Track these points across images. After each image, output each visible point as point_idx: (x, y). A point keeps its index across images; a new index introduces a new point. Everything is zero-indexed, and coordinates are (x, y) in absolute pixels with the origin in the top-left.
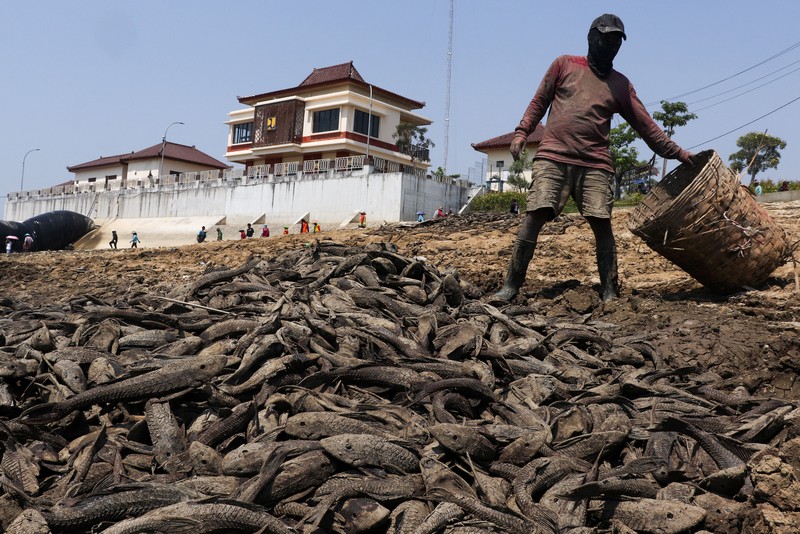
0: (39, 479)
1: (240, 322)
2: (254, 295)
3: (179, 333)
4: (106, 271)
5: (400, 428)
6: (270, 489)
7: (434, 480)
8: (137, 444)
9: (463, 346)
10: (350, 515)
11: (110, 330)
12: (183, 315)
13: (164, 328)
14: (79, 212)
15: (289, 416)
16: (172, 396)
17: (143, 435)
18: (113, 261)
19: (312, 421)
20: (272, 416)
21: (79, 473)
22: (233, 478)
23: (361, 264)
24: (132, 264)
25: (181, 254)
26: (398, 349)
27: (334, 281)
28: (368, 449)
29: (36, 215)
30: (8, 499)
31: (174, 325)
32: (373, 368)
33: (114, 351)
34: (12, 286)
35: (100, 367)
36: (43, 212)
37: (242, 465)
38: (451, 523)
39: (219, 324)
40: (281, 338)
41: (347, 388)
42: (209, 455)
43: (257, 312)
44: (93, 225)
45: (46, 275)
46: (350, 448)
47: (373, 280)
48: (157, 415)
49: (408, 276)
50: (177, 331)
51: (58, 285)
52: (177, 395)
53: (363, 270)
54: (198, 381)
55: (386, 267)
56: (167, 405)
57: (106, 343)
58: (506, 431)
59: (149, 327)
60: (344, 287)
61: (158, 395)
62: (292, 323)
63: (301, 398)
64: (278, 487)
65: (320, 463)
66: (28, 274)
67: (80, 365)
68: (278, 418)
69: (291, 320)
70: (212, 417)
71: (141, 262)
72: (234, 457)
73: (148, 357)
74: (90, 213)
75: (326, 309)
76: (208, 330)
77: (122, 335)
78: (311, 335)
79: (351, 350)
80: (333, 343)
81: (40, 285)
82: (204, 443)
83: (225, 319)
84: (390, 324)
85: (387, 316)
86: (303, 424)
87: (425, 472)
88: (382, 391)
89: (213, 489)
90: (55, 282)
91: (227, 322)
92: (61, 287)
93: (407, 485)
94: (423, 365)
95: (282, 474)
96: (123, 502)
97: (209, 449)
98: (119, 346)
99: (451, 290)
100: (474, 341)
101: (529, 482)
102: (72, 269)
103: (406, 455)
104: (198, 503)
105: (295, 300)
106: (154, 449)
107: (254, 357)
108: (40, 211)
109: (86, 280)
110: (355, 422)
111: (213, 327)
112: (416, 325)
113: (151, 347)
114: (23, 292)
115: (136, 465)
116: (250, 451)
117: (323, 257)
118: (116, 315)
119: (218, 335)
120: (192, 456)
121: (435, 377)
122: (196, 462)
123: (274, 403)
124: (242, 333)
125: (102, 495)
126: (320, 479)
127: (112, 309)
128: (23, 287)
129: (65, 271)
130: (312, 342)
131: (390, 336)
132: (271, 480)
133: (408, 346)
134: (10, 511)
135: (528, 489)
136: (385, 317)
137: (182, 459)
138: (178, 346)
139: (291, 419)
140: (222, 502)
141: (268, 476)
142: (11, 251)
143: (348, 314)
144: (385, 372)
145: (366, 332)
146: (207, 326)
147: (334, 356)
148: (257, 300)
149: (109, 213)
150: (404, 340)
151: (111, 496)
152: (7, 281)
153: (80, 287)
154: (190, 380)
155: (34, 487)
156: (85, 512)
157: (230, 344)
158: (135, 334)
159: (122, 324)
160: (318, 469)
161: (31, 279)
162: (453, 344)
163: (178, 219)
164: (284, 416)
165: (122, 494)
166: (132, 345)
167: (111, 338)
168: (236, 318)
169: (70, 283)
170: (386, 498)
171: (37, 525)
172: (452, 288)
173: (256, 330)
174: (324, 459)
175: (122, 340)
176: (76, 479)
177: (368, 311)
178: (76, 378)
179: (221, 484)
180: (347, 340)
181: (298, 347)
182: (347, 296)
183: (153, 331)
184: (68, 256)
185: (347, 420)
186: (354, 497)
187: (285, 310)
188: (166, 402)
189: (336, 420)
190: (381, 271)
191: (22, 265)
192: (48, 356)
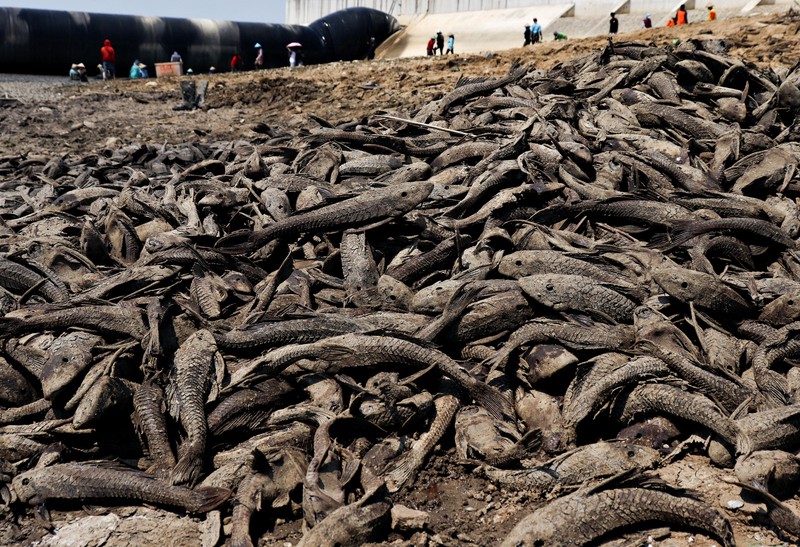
0: (222, 305)
1: (478, 146)
2: (506, 113)
3: (406, 159)
4: (401, 86)
5: (639, 274)
6: (456, 329)
7: (646, 332)
8: (328, 276)
9: (765, 178)
10: (534, 361)
11: (329, 156)
12: (420, 138)
13: (388, 153)
14: (378, 9)
15: (504, 255)
16: (370, 227)
17: (335, 267)
18: (411, 73)
19: (529, 260)
20: (484, 254)
21: (261, 302)
22: (422, 316)
23: (659, 70)
24: (433, 76)
25: (498, 62)
26: (675, 179)
27: (617, 93)
28: (572, 291)
29: (325, 14)
30: (184, 319)
31: (402, 148)
32: (630, 203)
33: (333, 179)
34: (287, 108)
35: (309, 196)
36: (333, 10)
37: (434, 303)
38: (643, 379)
39: (454, 148)
40: (521, 165)
41: (594, 226)
42: (399, 290)
43: (504, 133)
44: (396, 26)
45: (327, 94)
46: (551, 289)
47: (671, 91)
48: (349, 246)
49: (725, 85)
50: (403, 156)
51: (339, 105)
52: (374, 225)
53: (660, 78)
54: (398, 210)
55: (695, 73)
56: (362, 237)
57: (324, 170)
58: (777, 286)
59: (373, 151)
60: (627, 101)
61: (356, 225)
62: (542, 147)
63: (527, 234)
64: (465, 327)
65: (515, 305)
66: (306, 93)
67: (288, 194)
68: (491, 256)
69: (541, 143)
70: (416, 252)
71: (446, 74)
72: (426, 295)
73: (364, 185)
74: (392, 8)
75: (596, 129)
76: (441, 155)
77: (344, 160)
78: (561, 161)
79: (611, 180)
80: (589, 172)
81: (319, 107)
82: (397, 278)
83: (464, 141)
84: (672, 149)
85: (671, 138)
86: (519, 263)
87: (639, 322)
88: (639, 230)
89: (397, 326)
90: (336, 101)
91: (463, 145)
92: (343, 108)
93: (614, 335)
94: (703, 201)
95: (471, 313)
96: (293, 329)
97: (400, 284)
98: (340, 174)
99: (788, 103)
100: (783, 171)
101: (774, 346)
102: (359, 85)
103: (622, 302)
104: (365, 334)
105: (551, 118)
106: (345, 283)
107: (484, 187)
108: (329, 8)
109: (373, 98)
110: (583, 264)
111: (447, 151)
112: (713, 149)
113: (373, 174)
114: (298, 116)
115: (329, 299)
116: (444, 289)
117: (614, 61)
118: (339, 139)
119: (452, 161)
120: (380, 291)
121: (711, 214)
122: (384, 297)
123: (489, 238)
124: (480, 158)
125: (273, 322)
126: (515, 322)
127: (337, 132)
128: (299, 109)
129: (350, 88)
130: (561, 169)
131: (665, 162)
132: (458, 319)
133: (691, 177)
134: (186, 330)
135: (770, 354)
136: (668, 139)
137: (370, 293)
138: (402, 172)
139: (507, 257)
140: (389, 335)
141: (453, 314)
142: (296, 64)
143: (623, 136)
144: (643, 208)
145: (637, 158)
146: (442, 150)
147: (586, 187)
148: (510, 118)
149: (417, 7)
150: (686, 169)
151: (281, 323)
152: (281, 102)
153: (365, 108)
154: (389, 208)
155: (214, 311)
156: (256, 336)
157: (462, 171)
158: (358, 159)
159: (344, 149)
160: (512, 311)
161: (309, 99)
162: (752, 175)
163: (509, 11)
164: (500, 253)
165: (293, 321)
166: (354, 173)
167: (330, 164)
168: (475, 140)
169: (354, 103)
170: (581, 347)
171: (206, 344)
172: (790, 99)
173: (493, 154)
174: (521, 300)
175: (343, 167)
176: (257, 308)
177: (648, 130)
178: (280, 207)
179: (406, 322)
180: (607, 168)
181: (544, 176)
182: (628, 112)
183: (377, 157)
184: (362, 67)
185: (573, 261)
186: (544, 342)
187: (535, 132)
188: (362, 232)
189: (560, 260)
190: (685, 78)
191: (301, 81)
192: (258, 184)
